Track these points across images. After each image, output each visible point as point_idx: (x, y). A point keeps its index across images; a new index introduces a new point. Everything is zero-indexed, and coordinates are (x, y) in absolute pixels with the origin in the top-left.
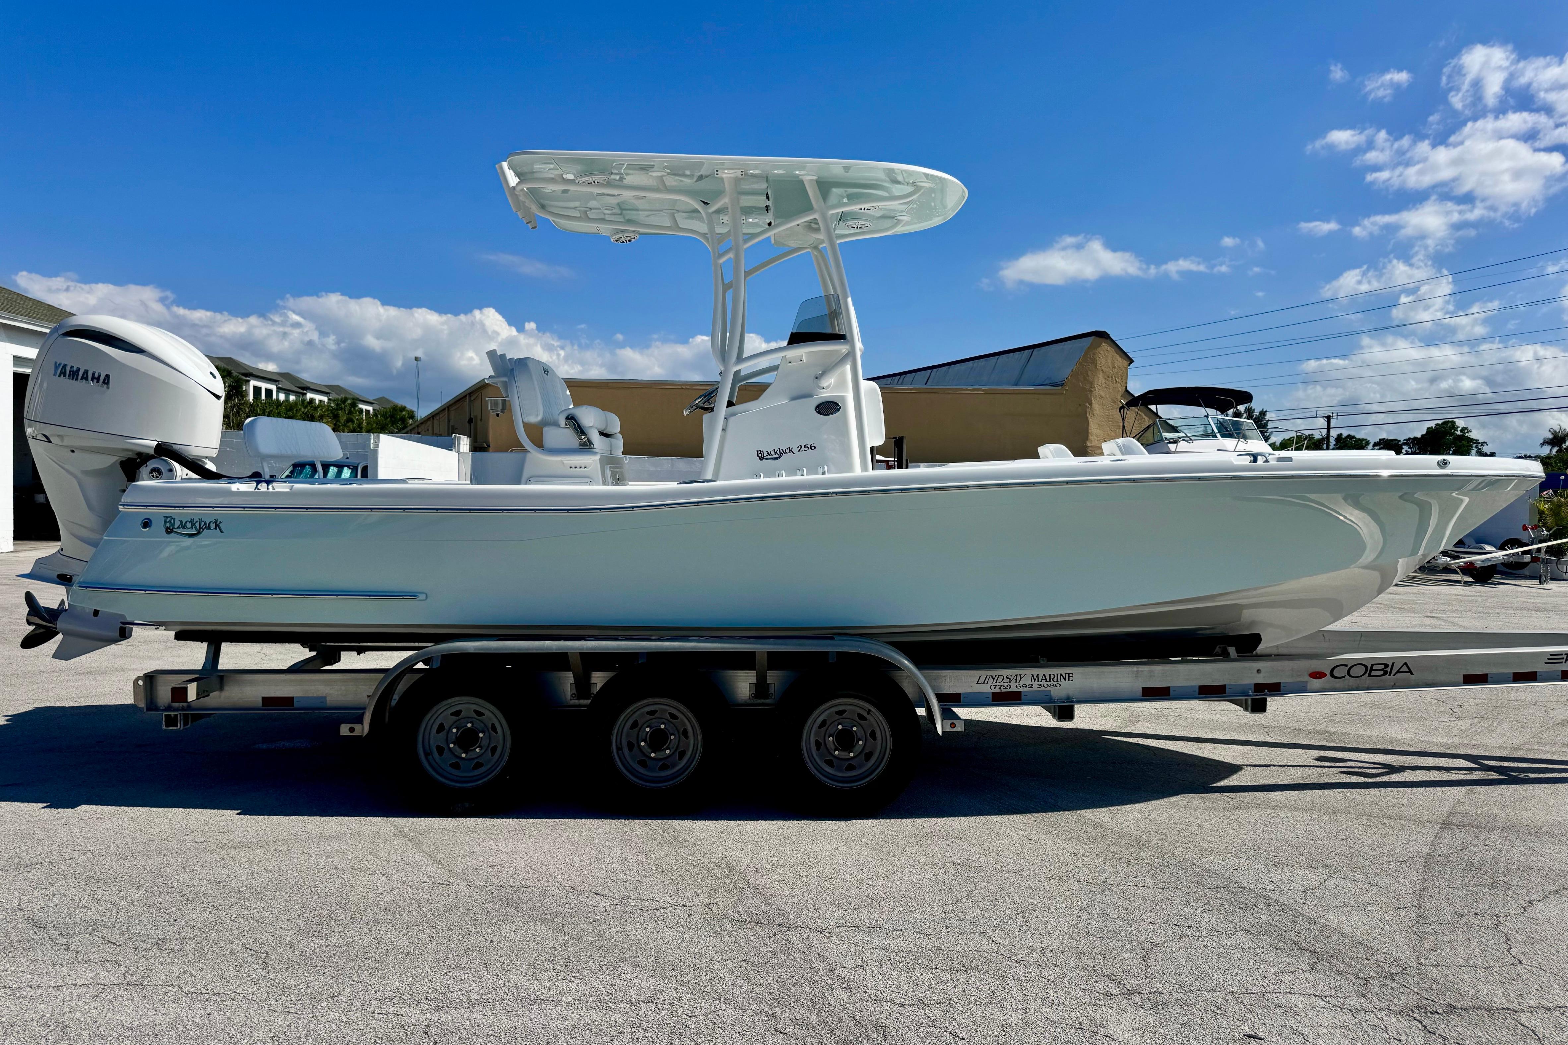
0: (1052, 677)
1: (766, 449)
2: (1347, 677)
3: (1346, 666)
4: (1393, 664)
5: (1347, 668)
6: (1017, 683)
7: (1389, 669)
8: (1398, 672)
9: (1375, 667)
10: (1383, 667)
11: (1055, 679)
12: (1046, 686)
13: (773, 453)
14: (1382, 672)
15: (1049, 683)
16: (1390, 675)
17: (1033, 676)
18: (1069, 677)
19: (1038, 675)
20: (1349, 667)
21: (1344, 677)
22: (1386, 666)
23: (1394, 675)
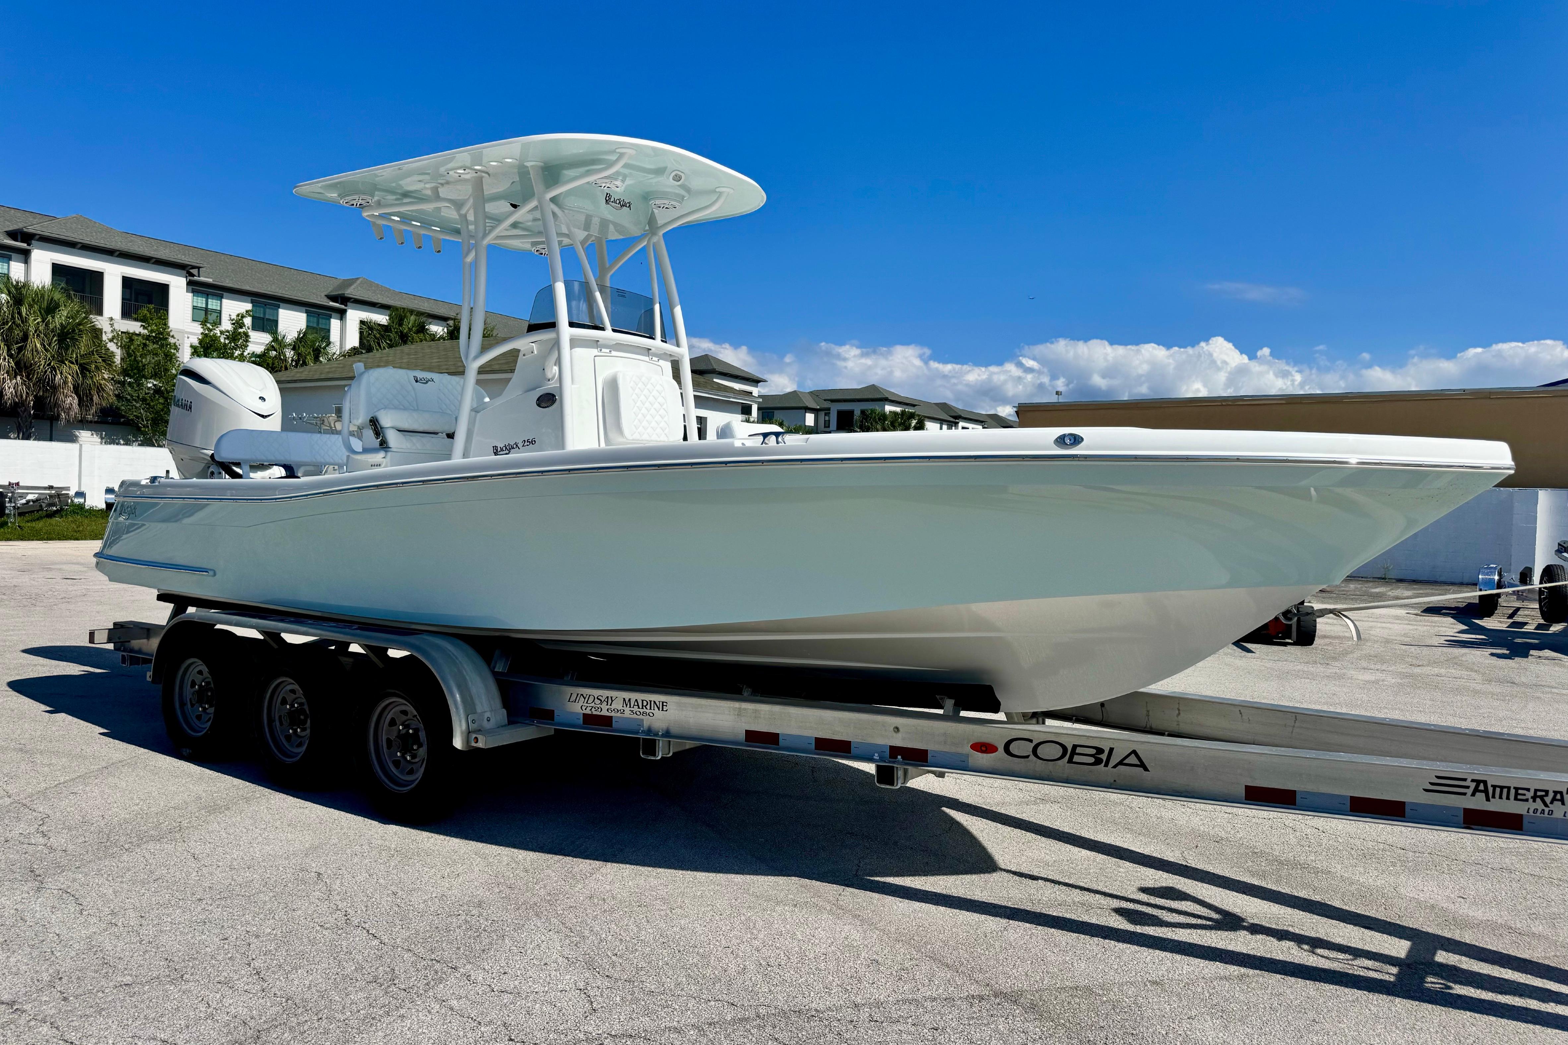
0: (645, 703)
1: (500, 445)
2: (1032, 757)
3: (1031, 741)
4: (1111, 750)
5: (1033, 745)
6: (608, 707)
7: (1104, 757)
8: (1121, 763)
9: (1079, 750)
10: (1093, 751)
11: (648, 707)
12: (639, 713)
13: (504, 449)
14: (1092, 760)
15: (642, 711)
16: (1106, 765)
17: (624, 699)
18: (663, 705)
19: (630, 700)
20: (1035, 743)
21: (1027, 757)
22: (1100, 751)
23: (1115, 767)
